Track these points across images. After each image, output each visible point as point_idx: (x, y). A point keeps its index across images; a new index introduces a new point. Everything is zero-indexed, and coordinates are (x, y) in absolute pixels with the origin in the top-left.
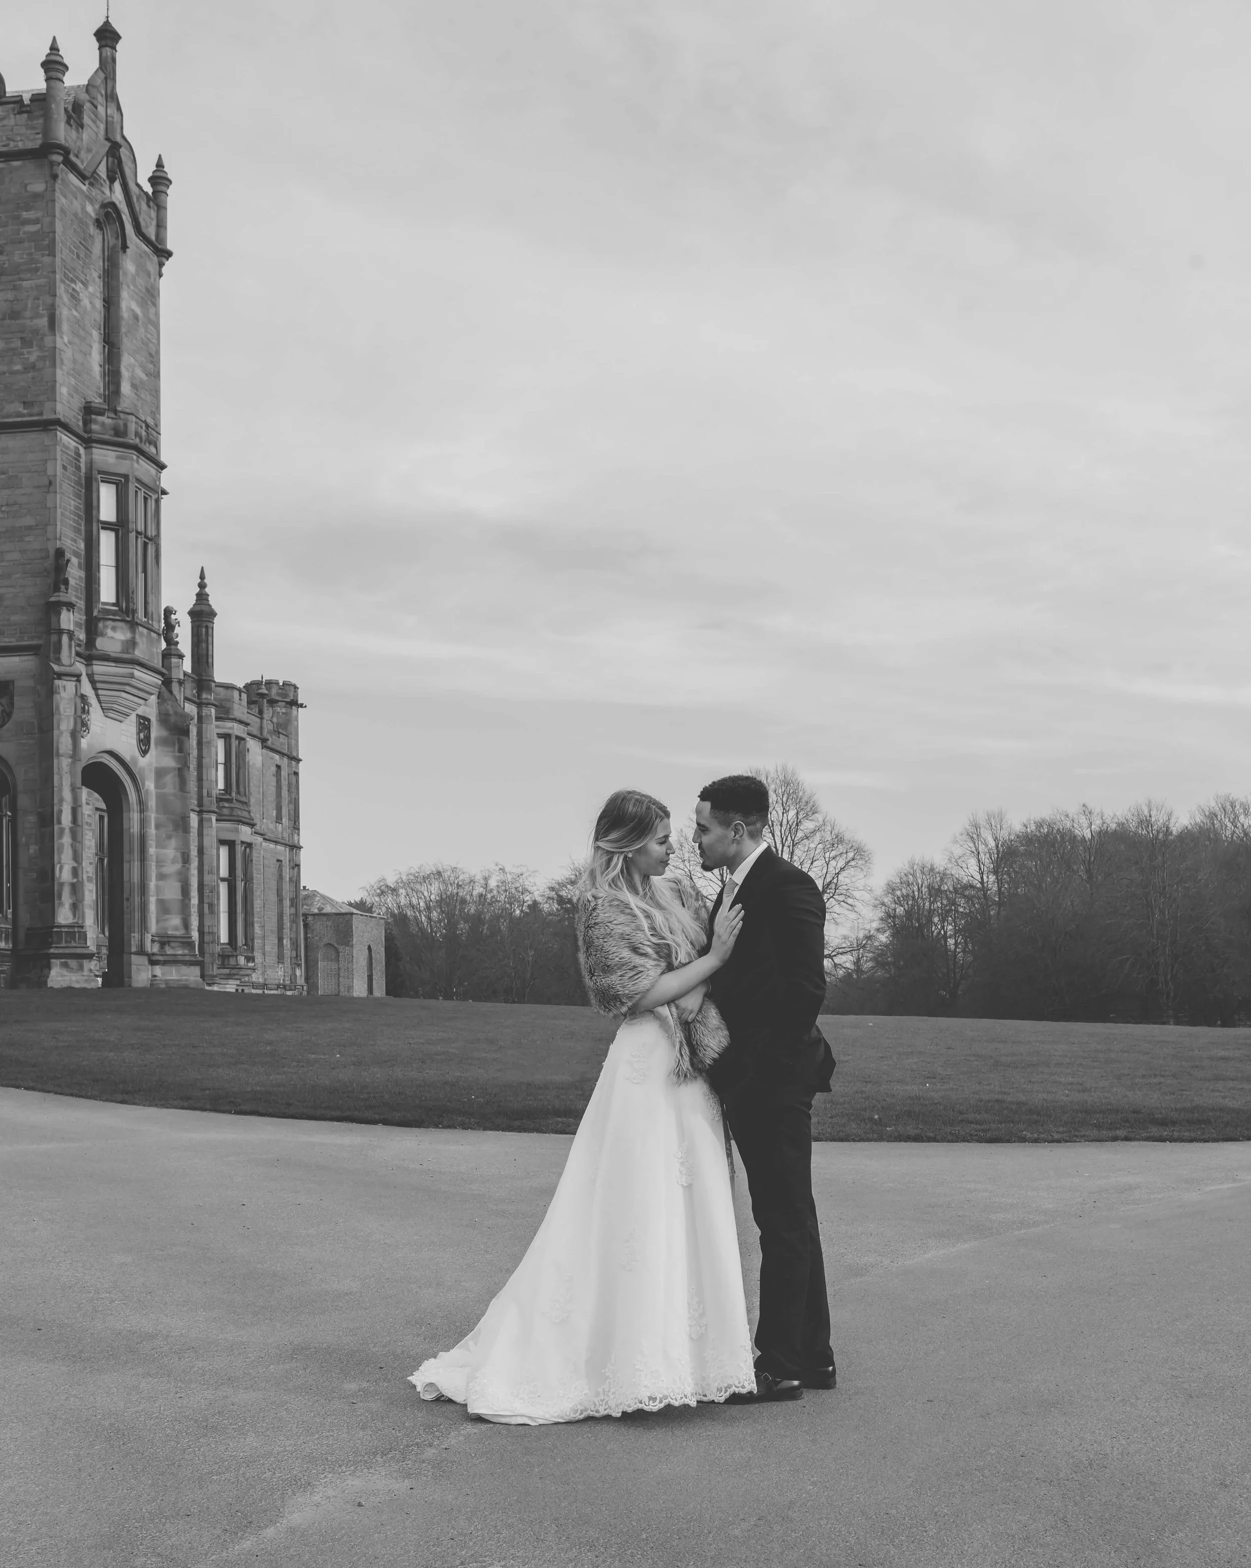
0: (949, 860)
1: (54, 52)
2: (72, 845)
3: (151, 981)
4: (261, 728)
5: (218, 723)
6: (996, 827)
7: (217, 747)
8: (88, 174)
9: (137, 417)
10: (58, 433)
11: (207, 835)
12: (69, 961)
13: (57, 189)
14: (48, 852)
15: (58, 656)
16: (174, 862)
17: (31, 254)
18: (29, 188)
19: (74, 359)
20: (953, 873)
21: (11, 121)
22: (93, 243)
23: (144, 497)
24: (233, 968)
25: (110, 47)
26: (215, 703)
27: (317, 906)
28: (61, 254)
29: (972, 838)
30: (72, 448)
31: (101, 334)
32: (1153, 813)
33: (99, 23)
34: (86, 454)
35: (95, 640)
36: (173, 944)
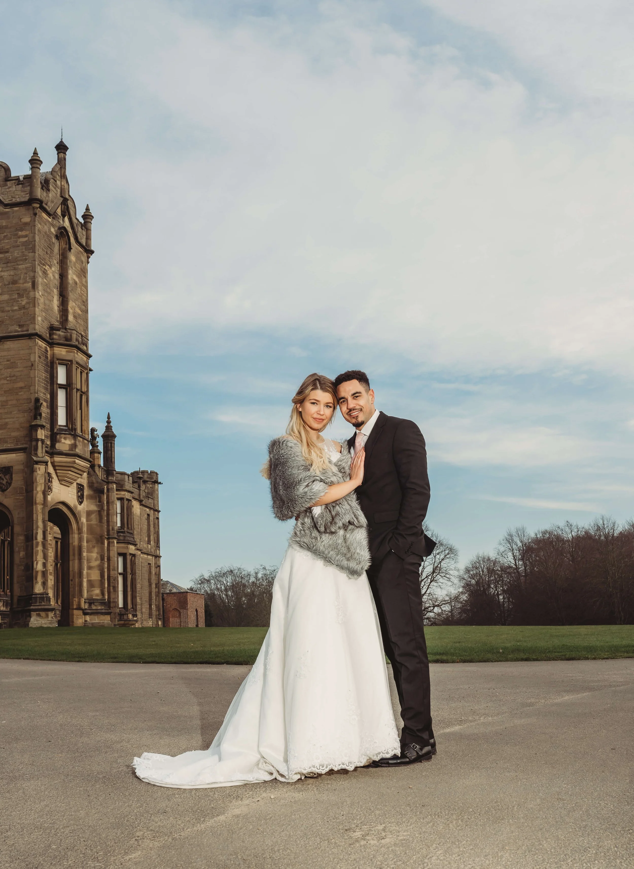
0: (498, 554)
1: (36, 155)
2: (43, 551)
3: (84, 623)
4: (139, 495)
5: (117, 492)
6: (521, 536)
7: (116, 505)
8: (51, 213)
9: (76, 331)
10: (37, 340)
11: (112, 550)
12: (41, 613)
13: (36, 220)
14: (30, 556)
15: (36, 452)
16: (96, 560)
17: (23, 252)
18: (22, 220)
19: (45, 303)
20: (500, 560)
21: (14, 188)
22: (54, 247)
23: (81, 372)
24: (126, 621)
25: (63, 153)
26: (116, 482)
27: (169, 589)
28: (38, 251)
29: (509, 541)
30: (44, 347)
31: (58, 291)
32: (605, 522)
33: (58, 142)
34: (50, 350)
35: (55, 444)
36: (96, 604)
